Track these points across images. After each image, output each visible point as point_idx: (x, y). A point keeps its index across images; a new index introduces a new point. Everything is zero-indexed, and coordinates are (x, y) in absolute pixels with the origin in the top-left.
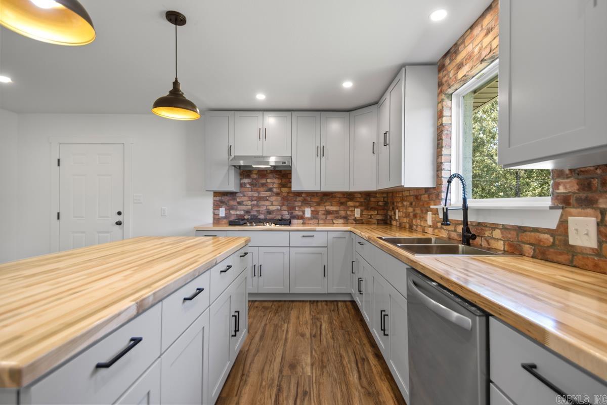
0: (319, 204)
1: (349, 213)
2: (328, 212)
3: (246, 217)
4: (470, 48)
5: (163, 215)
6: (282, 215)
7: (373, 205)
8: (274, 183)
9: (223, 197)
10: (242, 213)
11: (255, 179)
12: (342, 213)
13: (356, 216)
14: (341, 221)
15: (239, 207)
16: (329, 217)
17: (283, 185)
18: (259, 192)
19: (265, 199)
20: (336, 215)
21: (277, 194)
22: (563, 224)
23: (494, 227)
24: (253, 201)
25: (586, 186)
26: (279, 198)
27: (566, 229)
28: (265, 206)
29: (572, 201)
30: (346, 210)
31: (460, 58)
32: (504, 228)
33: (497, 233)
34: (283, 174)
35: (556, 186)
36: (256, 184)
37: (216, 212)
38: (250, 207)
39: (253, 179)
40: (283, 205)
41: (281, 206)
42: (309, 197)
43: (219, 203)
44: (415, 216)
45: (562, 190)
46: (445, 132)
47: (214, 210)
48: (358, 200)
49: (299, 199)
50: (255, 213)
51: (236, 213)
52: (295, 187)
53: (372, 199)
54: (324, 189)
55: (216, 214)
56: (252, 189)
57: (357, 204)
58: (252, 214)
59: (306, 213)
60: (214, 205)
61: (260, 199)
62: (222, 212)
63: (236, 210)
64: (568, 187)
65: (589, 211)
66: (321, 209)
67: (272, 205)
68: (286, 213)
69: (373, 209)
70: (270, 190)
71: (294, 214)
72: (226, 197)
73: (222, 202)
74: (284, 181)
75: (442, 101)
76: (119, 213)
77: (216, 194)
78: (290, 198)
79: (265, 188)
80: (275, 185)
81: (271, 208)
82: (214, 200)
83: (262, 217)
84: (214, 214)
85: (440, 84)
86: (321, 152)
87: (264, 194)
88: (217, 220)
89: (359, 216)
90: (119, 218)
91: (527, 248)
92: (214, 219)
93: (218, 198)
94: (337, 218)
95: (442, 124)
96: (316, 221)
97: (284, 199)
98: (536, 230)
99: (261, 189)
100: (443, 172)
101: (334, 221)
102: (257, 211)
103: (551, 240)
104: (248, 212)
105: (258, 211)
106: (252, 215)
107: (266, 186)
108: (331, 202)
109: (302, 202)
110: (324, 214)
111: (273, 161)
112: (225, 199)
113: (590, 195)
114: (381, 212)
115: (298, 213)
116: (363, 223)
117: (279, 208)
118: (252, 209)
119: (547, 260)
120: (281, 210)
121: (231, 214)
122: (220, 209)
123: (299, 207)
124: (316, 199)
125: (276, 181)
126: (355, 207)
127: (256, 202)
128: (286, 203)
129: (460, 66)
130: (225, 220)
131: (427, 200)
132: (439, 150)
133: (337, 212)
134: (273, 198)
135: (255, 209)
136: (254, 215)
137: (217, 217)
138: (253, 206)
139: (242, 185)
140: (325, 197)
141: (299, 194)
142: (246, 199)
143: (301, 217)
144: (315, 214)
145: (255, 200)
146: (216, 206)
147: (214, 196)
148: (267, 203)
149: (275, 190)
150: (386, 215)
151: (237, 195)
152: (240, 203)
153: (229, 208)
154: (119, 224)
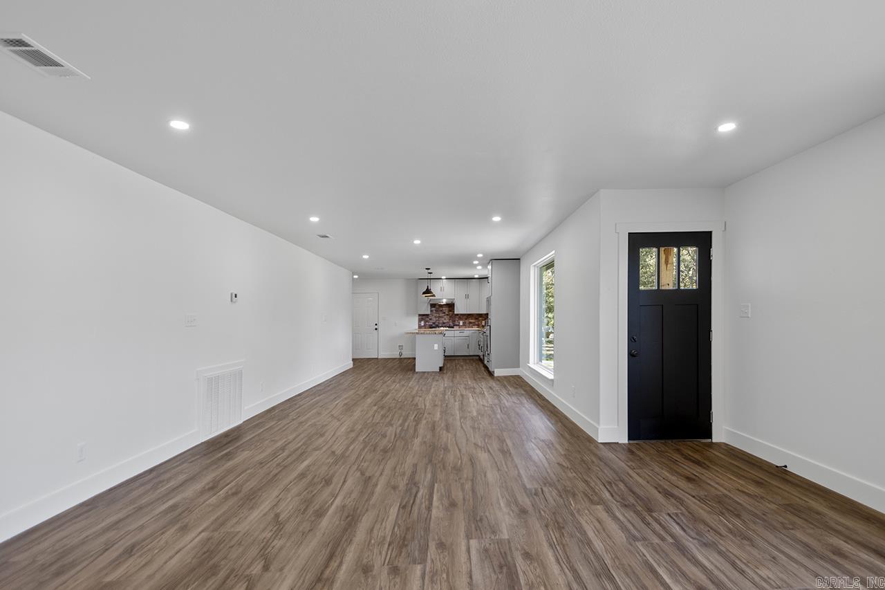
0: (466, 319)
2: (470, 323)
3: (433, 325)
6: (450, 324)
9: (423, 317)
10: (431, 323)
12: (477, 323)
14: (476, 327)
15: (430, 320)
17: (450, 311)
18: (439, 314)
19: (442, 317)
20: (474, 324)
21: (448, 315)
24: (435, 317)
28: (442, 320)
34: (451, 306)
36: (438, 311)
38: (434, 320)
39: (437, 308)
42: (462, 316)
43: (421, 319)
47: (418, 322)
48: (484, 317)
50: (438, 323)
51: (428, 323)
52: (455, 313)
54: (468, 313)
56: (436, 313)
57: (483, 319)
58: (436, 323)
59: (460, 323)
61: (439, 317)
62: (422, 323)
66: (467, 322)
67: (445, 319)
68: (451, 322)
70: (444, 313)
71: (455, 323)
73: (423, 319)
74: (451, 309)
76: (376, 324)
77: (420, 315)
78: (453, 317)
79: (442, 312)
80: (447, 311)
81: (445, 321)
82: (419, 318)
83: (440, 324)
84: (419, 324)
86: (467, 297)
87: (441, 315)
88: (420, 327)
90: (376, 327)
92: (418, 326)
96: (465, 327)
97: (451, 317)
101: (473, 326)
104: (434, 323)
108: (471, 318)
109: (459, 318)
110: (468, 324)
111: (444, 301)
112: (424, 317)
115: (457, 323)
117: (448, 320)
118: (436, 321)
120: (449, 322)
121: (426, 324)
123: (457, 320)
124: (465, 317)
125: (447, 309)
128: (451, 319)
130: (423, 327)
133: (474, 322)
134: (446, 316)
138: (436, 319)
139: (431, 311)
140: (469, 316)
141: (457, 315)
142: (433, 317)
143: (458, 325)
144: (464, 325)
146: (420, 321)
149: (447, 313)
151: (430, 315)
153: (426, 322)
154: (376, 329)
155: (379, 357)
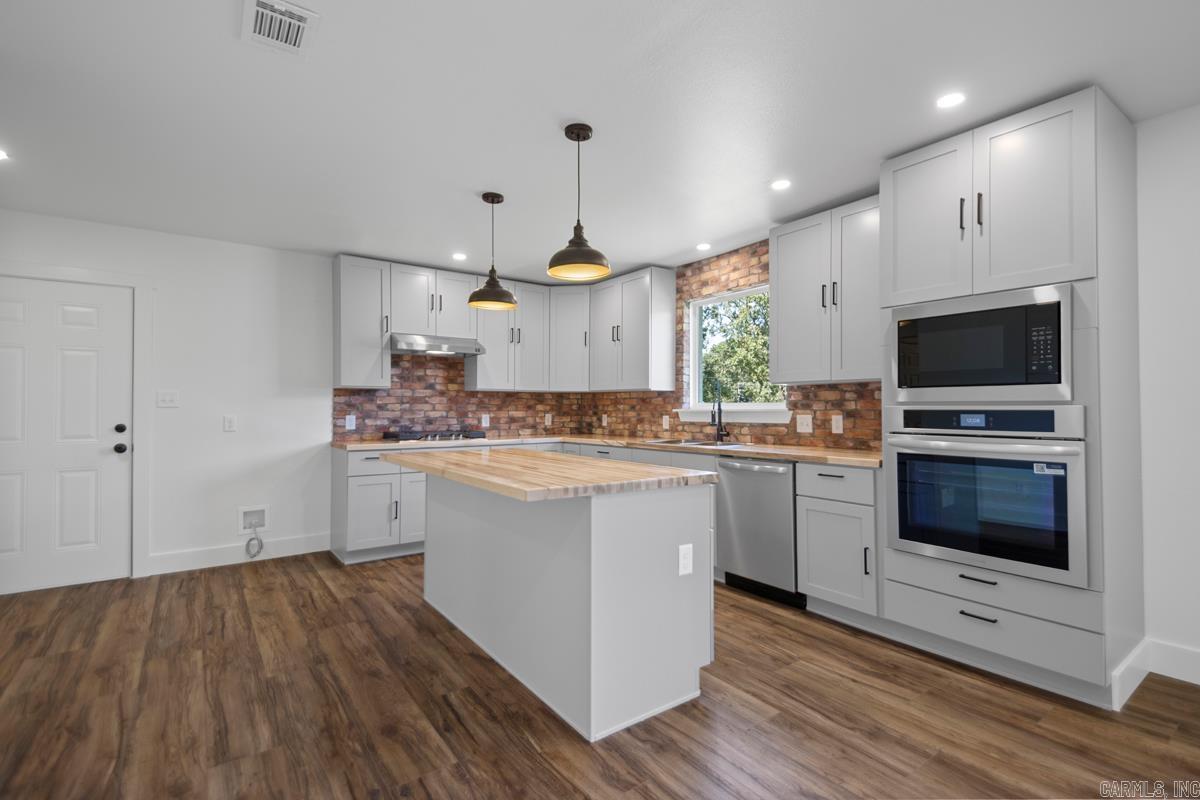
0: (500, 408)
1: (538, 420)
2: (513, 420)
3: (392, 430)
4: (716, 273)
5: (227, 429)
6: (449, 426)
7: (565, 409)
8: (437, 376)
9: (351, 398)
10: (386, 423)
11: (407, 369)
12: (530, 420)
13: (546, 424)
14: (529, 431)
15: (380, 413)
16: (513, 426)
17: (450, 380)
18: (413, 390)
19: (423, 400)
20: (522, 424)
21: (442, 393)
22: (794, 420)
23: (742, 425)
24: (403, 403)
25: (806, 397)
26: (445, 399)
27: (795, 423)
28: (422, 411)
29: (799, 405)
30: (534, 417)
31: (705, 276)
32: (752, 426)
33: (745, 430)
34: (457, 366)
35: (789, 396)
36: (409, 378)
37: (340, 422)
38: (398, 414)
39: (403, 369)
40: (451, 410)
41: (448, 412)
42: (487, 398)
43: (345, 407)
44: (641, 421)
45: (793, 398)
46: (685, 338)
47: (334, 418)
48: (550, 402)
49: (474, 400)
50: (407, 423)
51: (375, 424)
53: (565, 402)
55: (340, 426)
56: (402, 385)
57: (548, 408)
58: (403, 424)
59: (483, 421)
60: (334, 410)
61: (414, 400)
62: (351, 422)
63: (376, 418)
64: (796, 397)
65: (808, 411)
66: (503, 415)
67: (434, 409)
68: (454, 421)
69: (566, 414)
70: (431, 387)
71: (467, 423)
72: (357, 397)
73: (351, 406)
74: (452, 373)
75: (682, 308)
76: (120, 429)
77: (338, 392)
78: (460, 400)
79: (423, 384)
80: (439, 380)
81: (433, 414)
82: (335, 403)
83: (418, 428)
84: (335, 426)
85: (679, 290)
86: (516, 336)
87: (421, 392)
88: (341, 436)
89: (550, 424)
90: (122, 439)
91: (770, 438)
92: (335, 434)
93: (342, 399)
94: (523, 427)
95: (682, 330)
96: (496, 432)
97: (451, 400)
98: (776, 425)
99: (417, 385)
100: (684, 376)
101: (520, 432)
102: (409, 419)
103: (786, 430)
104: (395, 421)
105: (412, 421)
106: (402, 426)
107: (425, 380)
108: (516, 406)
109: (478, 405)
110: (506, 423)
112: (355, 400)
113: (808, 402)
114: (575, 418)
115: (471, 421)
116: (554, 433)
117: (444, 414)
118: (401, 417)
119: (801, 445)
120: (447, 417)
121: (365, 425)
122: (348, 417)
123: (473, 412)
124: (497, 402)
125: (441, 373)
126: (546, 412)
127: (408, 405)
128: (454, 407)
129: (705, 284)
130: (355, 436)
131: (662, 403)
132: (679, 354)
133: (524, 419)
134: (436, 400)
135: (408, 416)
136: (406, 427)
137: (340, 430)
138: (403, 411)
140: (509, 398)
141: (473, 393)
142: (393, 400)
143: (474, 430)
144: (495, 423)
145: (408, 403)
146: (339, 412)
147: (335, 396)
148: (427, 407)
149: (438, 387)
150: (580, 422)
151: (377, 394)
152: (381, 407)
153: (363, 416)
154: (120, 449)
155: (136, 575)
